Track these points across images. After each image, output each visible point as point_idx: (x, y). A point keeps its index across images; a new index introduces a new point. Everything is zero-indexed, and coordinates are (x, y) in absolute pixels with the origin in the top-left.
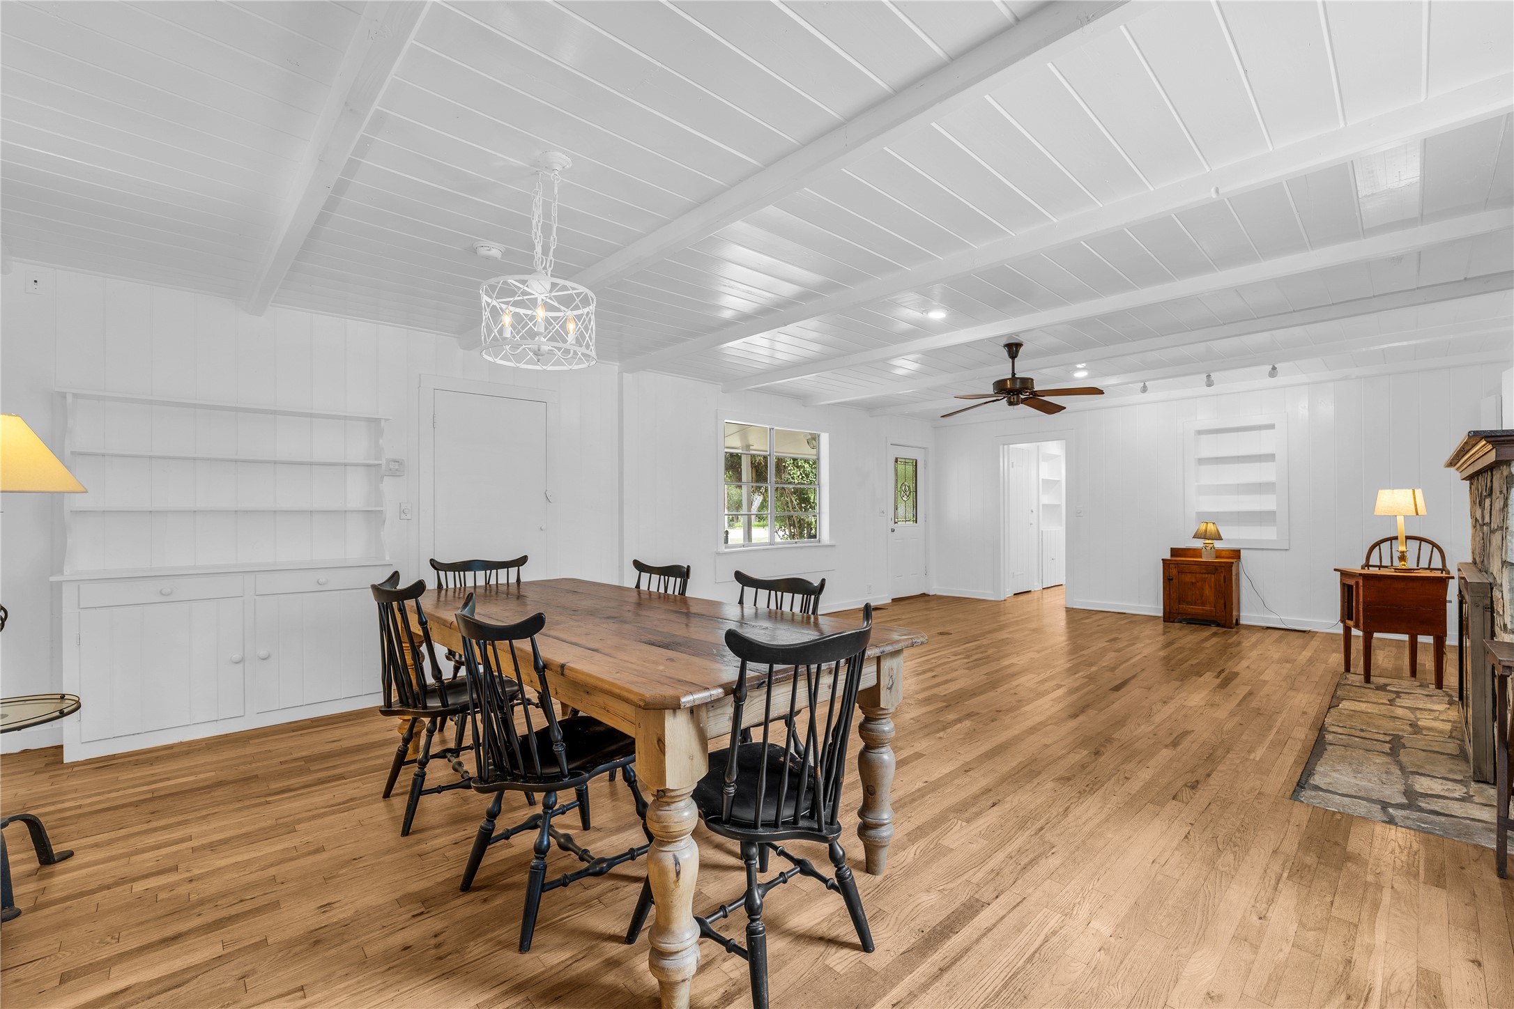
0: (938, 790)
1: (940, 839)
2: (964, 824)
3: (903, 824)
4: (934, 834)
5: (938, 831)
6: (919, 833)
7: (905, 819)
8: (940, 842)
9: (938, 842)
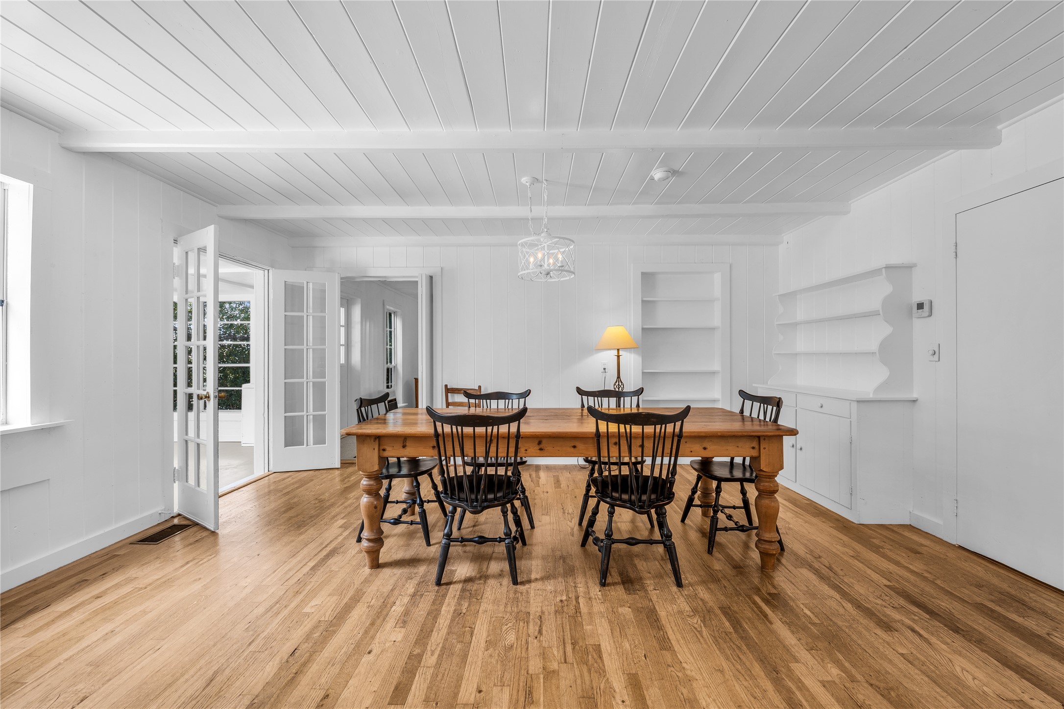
0: (353, 646)
1: (340, 599)
2: (323, 619)
3: (371, 599)
4: (346, 600)
5: (342, 605)
6: (356, 597)
7: (372, 603)
8: (340, 597)
9: (341, 597)
